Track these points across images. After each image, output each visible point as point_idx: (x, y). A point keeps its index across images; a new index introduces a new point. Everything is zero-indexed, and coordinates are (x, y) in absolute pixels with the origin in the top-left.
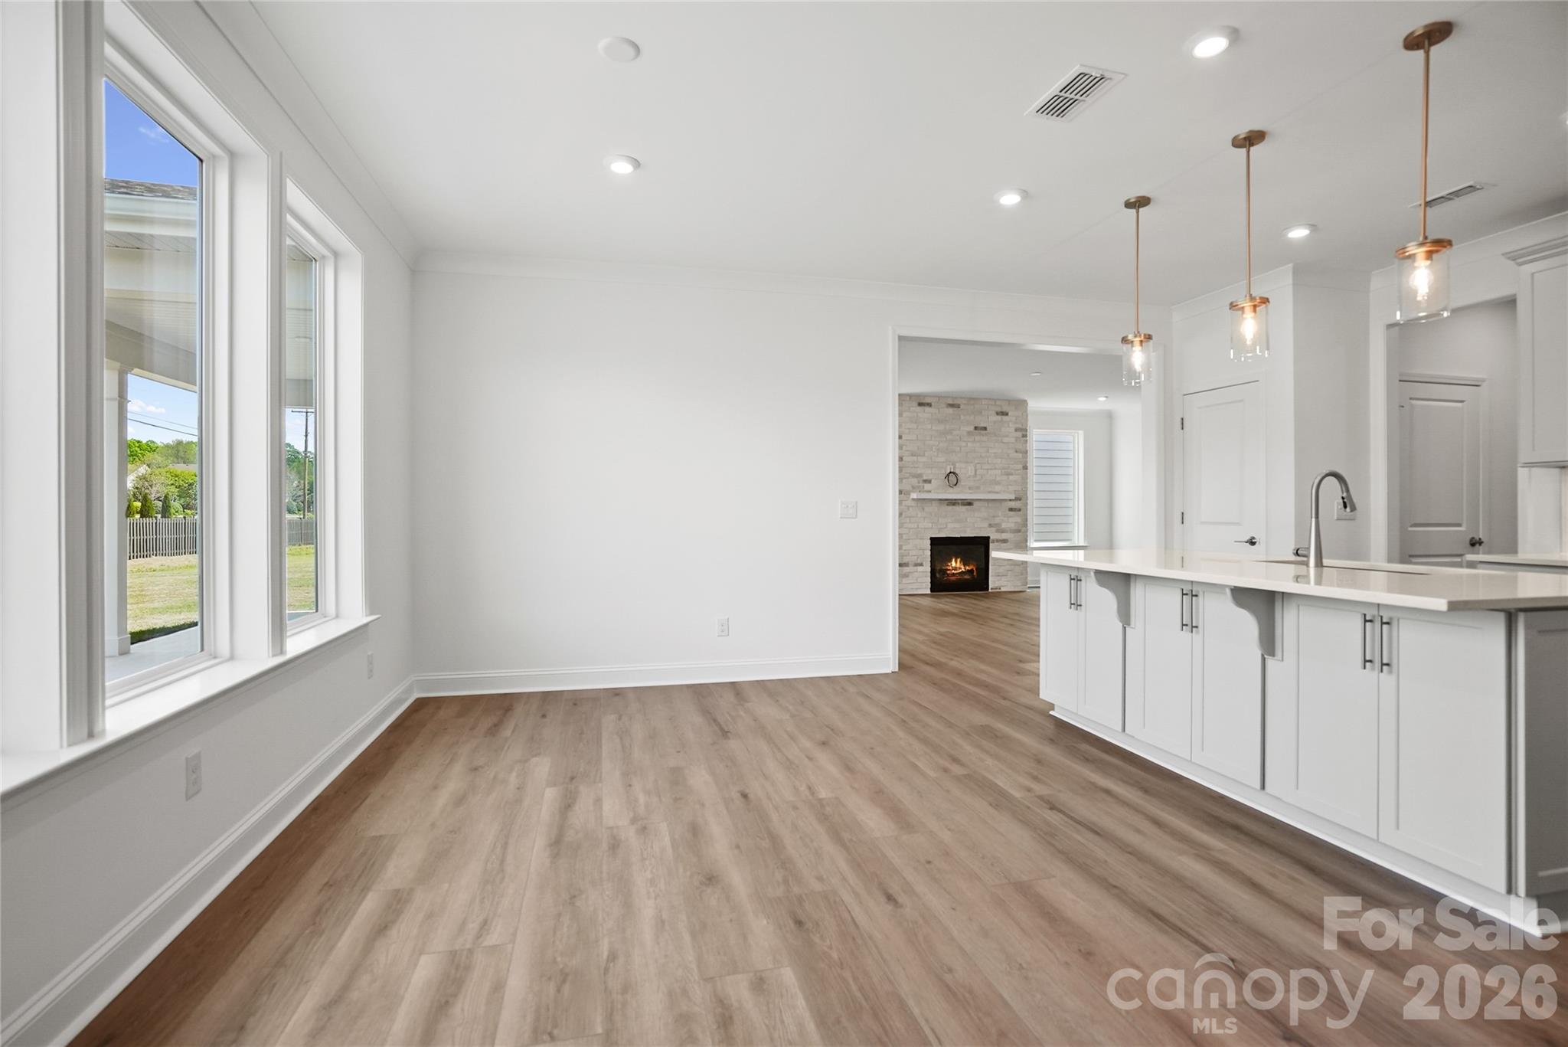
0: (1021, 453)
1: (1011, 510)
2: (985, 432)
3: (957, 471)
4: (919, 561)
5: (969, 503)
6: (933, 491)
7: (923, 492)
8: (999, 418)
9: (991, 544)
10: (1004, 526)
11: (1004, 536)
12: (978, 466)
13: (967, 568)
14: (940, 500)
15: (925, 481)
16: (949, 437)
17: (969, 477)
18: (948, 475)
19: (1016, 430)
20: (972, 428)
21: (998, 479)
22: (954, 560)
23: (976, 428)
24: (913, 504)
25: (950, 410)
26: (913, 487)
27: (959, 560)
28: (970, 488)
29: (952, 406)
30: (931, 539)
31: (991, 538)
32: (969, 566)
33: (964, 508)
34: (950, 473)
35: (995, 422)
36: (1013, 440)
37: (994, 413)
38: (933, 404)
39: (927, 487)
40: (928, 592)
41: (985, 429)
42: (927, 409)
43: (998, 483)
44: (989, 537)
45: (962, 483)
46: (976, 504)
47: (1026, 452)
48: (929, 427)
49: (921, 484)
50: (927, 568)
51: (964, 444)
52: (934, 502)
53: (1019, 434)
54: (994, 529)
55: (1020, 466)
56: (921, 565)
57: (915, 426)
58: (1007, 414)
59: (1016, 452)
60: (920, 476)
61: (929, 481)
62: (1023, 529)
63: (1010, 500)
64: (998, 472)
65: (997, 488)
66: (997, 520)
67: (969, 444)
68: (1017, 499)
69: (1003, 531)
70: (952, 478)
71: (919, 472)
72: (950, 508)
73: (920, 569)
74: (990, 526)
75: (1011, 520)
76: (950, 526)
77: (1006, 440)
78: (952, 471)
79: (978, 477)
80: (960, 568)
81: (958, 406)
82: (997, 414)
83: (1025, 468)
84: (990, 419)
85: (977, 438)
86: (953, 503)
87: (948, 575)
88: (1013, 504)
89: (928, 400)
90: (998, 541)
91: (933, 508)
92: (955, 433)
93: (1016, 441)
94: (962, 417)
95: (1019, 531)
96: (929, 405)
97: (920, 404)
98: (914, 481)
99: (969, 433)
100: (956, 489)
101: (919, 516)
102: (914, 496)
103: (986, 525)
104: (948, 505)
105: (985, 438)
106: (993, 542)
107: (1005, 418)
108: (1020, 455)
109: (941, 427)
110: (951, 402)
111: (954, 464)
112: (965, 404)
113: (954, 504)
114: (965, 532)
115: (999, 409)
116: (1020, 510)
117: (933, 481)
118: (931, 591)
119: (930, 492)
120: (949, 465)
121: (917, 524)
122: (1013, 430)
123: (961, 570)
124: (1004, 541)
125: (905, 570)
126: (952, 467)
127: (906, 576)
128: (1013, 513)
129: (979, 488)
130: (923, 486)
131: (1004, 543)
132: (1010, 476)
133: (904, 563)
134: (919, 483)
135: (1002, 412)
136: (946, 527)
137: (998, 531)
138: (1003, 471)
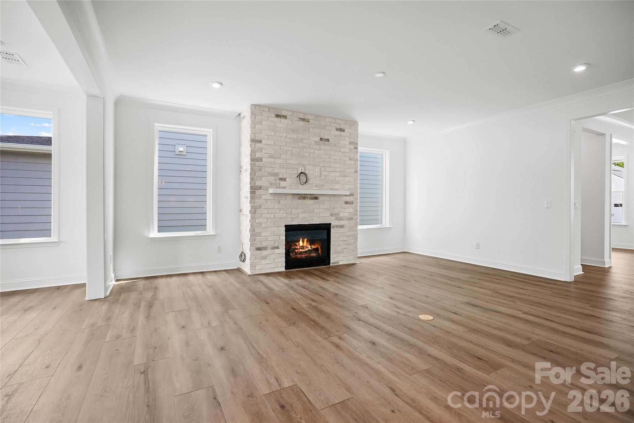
0: (353, 160)
1: (346, 203)
2: (326, 142)
3: (307, 172)
4: (276, 245)
5: (315, 197)
6: (287, 188)
7: (279, 188)
8: (338, 133)
9: (331, 229)
10: (341, 215)
11: (341, 223)
12: (323, 169)
13: (313, 247)
14: (293, 194)
15: (281, 179)
16: (300, 144)
17: (316, 177)
18: (299, 175)
19: (350, 143)
20: (318, 139)
21: (337, 179)
22: (302, 241)
23: (321, 139)
24: (270, 197)
25: (302, 123)
26: (271, 184)
27: (305, 241)
28: (316, 186)
29: (303, 120)
30: (286, 226)
31: (332, 224)
32: (314, 245)
33: (312, 201)
34: (301, 173)
35: (335, 136)
36: (348, 150)
37: (334, 129)
38: (288, 117)
39: (283, 184)
40: (283, 269)
41: (328, 140)
42: (283, 120)
43: (338, 183)
44: (330, 224)
45: (310, 181)
46: (321, 198)
48: (285, 135)
49: (278, 182)
50: (282, 250)
51: (312, 151)
52: (288, 197)
53: (352, 147)
54: (334, 217)
55: (353, 170)
56: (277, 248)
57: (273, 133)
58: (344, 131)
59: (350, 159)
60: (276, 174)
61: (284, 180)
62: (355, 217)
63: (346, 195)
64: (338, 174)
65: (337, 186)
66: (336, 211)
67: (316, 151)
68: (352, 195)
69: (341, 219)
70: (303, 178)
71: (276, 171)
72: (301, 201)
73: (276, 251)
74: (331, 215)
75: (346, 210)
76: (301, 216)
77: (342, 150)
78: (303, 171)
79: (323, 177)
80: (306, 247)
81: (308, 121)
82: (337, 129)
84: (332, 134)
85: (323, 147)
86: (303, 197)
87: (298, 253)
88: (348, 199)
89: (284, 113)
90: (337, 226)
91: (288, 201)
92: (305, 141)
93: (350, 150)
94: (311, 130)
95: (352, 219)
96: (285, 117)
97: (277, 116)
98: (272, 179)
99: (316, 142)
100: (306, 186)
101: (276, 207)
102: (271, 191)
103: (328, 214)
104: (299, 199)
105: (328, 148)
106: (333, 228)
107: (342, 133)
108: (352, 162)
109: (294, 136)
110: (302, 117)
111: (304, 166)
112: (313, 119)
113: (304, 198)
114: (313, 220)
115: (338, 127)
116: (352, 203)
117: (287, 179)
118: (286, 268)
119: (285, 188)
120: (301, 167)
121: (274, 214)
122: (347, 143)
123: (307, 249)
124: (342, 226)
125: (265, 253)
126: (303, 169)
127: (265, 258)
128: (348, 205)
129: (323, 186)
130: (279, 183)
131: (342, 228)
132: (346, 178)
133: (263, 247)
134: (276, 181)
135: (340, 129)
136: (298, 217)
137: (337, 219)
138: (341, 173)
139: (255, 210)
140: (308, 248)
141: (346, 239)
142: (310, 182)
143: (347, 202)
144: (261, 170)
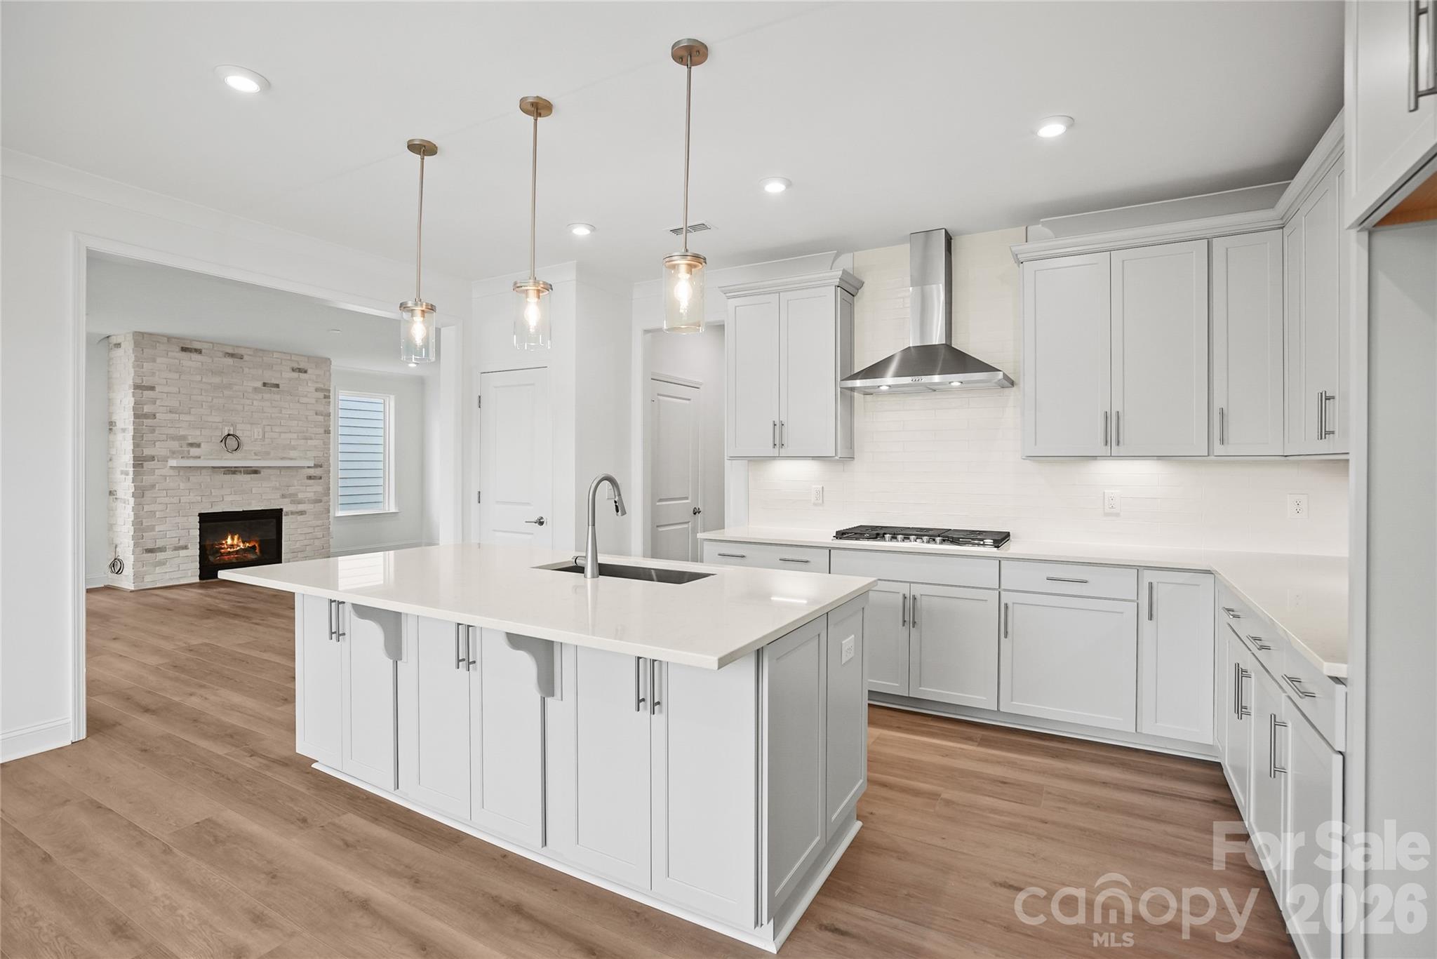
0: (322, 415)
1: (310, 478)
2: (275, 389)
3: (238, 433)
4: (182, 543)
5: (254, 471)
6: (202, 457)
7: (188, 458)
8: (296, 375)
9: (283, 517)
10: (300, 496)
11: (301, 507)
12: (268, 429)
13: (247, 545)
14: (215, 467)
15: (191, 445)
16: (227, 393)
17: (256, 439)
18: (225, 438)
19: (317, 390)
20: (259, 384)
21: (293, 443)
22: (229, 537)
23: (265, 384)
24: (172, 472)
25: (230, 361)
26: (174, 453)
27: (236, 537)
28: (256, 454)
29: (232, 355)
30: (200, 515)
31: (284, 510)
32: (249, 543)
33: (248, 477)
34: (229, 435)
35: (290, 380)
36: (313, 401)
37: (288, 369)
38: (203, 351)
39: (194, 451)
40: (197, 580)
41: (277, 386)
42: (195, 356)
43: (294, 448)
44: (281, 510)
45: (245, 448)
46: (264, 473)
47: (329, 415)
48: (199, 378)
49: (186, 449)
50: (195, 551)
51: (248, 402)
52: (204, 471)
53: (321, 395)
54: (287, 500)
55: (322, 431)
56: (186, 548)
57: (176, 376)
58: (306, 372)
59: (316, 414)
60: (184, 438)
61: (198, 445)
62: (325, 499)
63: (309, 467)
64: (295, 436)
65: (293, 454)
66: (292, 490)
67: (256, 403)
68: (316, 466)
69: (300, 502)
70: (232, 442)
71: (182, 433)
72: (228, 477)
73: (183, 553)
74: (283, 496)
75: (309, 489)
76: (228, 499)
77: (304, 400)
78: (232, 433)
79: (267, 441)
80: (238, 546)
81: (241, 358)
82: (293, 370)
83: (328, 432)
84: (284, 376)
85: (267, 396)
86: (233, 471)
87: (222, 554)
88: (312, 472)
89: (197, 345)
90: (292, 513)
91: (203, 478)
92: (236, 388)
93: (317, 401)
94: (246, 370)
95: (320, 501)
96: (199, 351)
97: (184, 349)
98: (175, 445)
99: (255, 389)
100: (237, 454)
101: (181, 488)
102: (173, 463)
103: (277, 496)
104: (225, 474)
105: (277, 397)
106: (287, 514)
107: (303, 376)
108: (321, 418)
109: (217, 380)
110: (230, 351)
111: (234, 425)
112: (250, 355)
113: (234, 473)
114: (250, 504)
115: (296, 366)
116: (321, 478)
117: (202, 445)
118: (201, 577)
119: (200, 457)
120: (226, 426)
121: (178, 498)
122: (312, 389)
123: (238, 548)
124: (302, 513)
125: (160, 556)
126: (232, 429)
127: (162, 563)
128: (313, 481)
129: (268, 453)
130: (189, 451)
131: (302, 514)
132: (309, 441)
133: (159, 548)
134: (181, 447)
135: (299, 369)
136: (223, 500)
137: (293, 502)
138: (300, 434)
139: (143, 493)
140: (240, 546)
141: (310, 530)
142: (244, 448)
143: (310, 477)
144: (153, 431)
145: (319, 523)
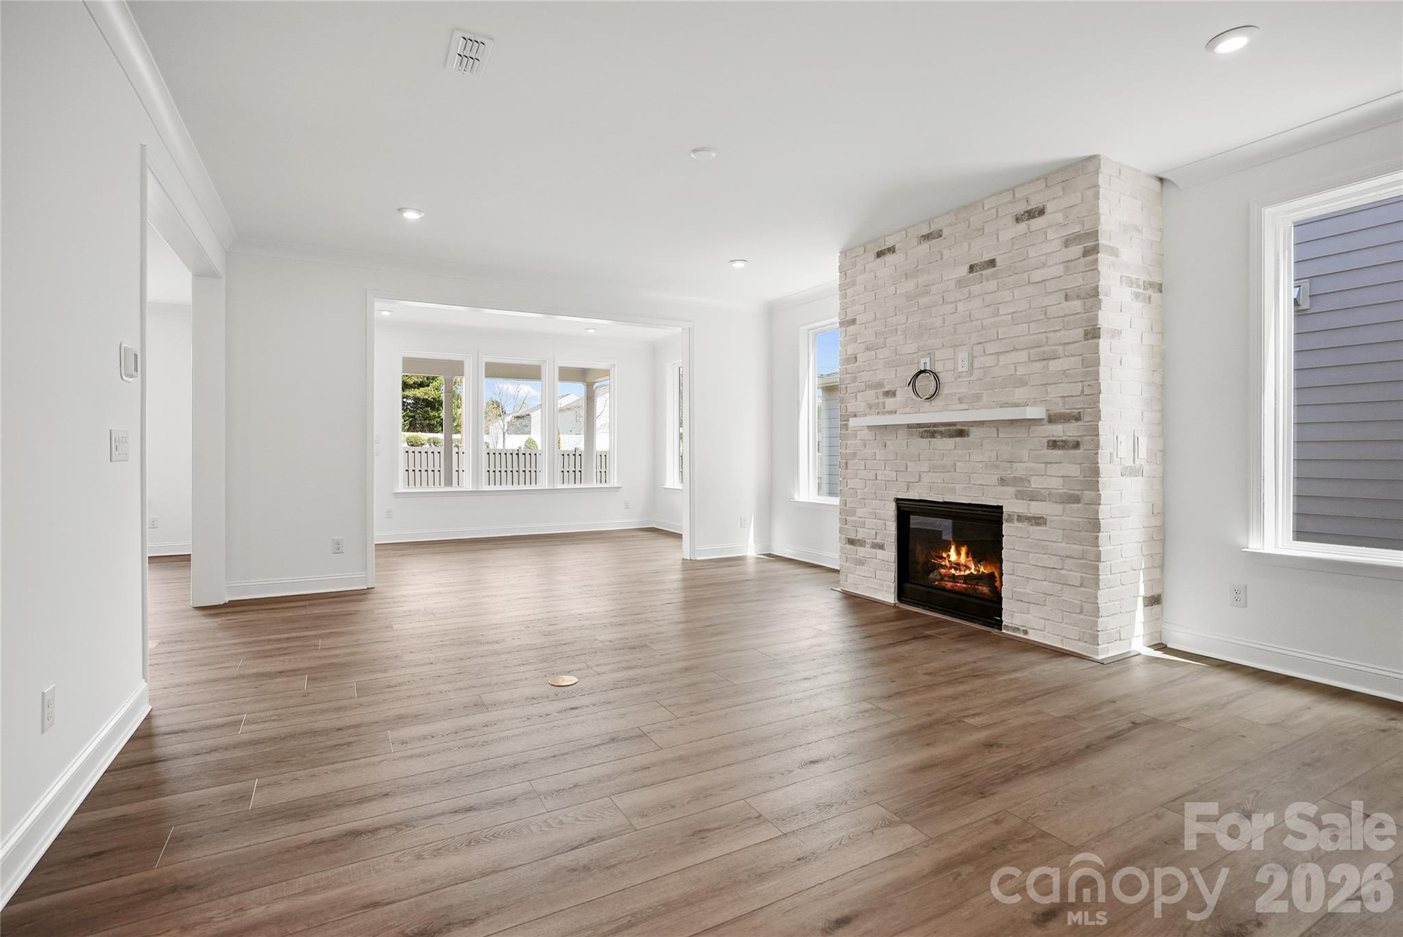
0: (1078, 297)
1: (1054, 444)
3: (940, 367)
4: (877, 539)
5: (959, 431)
6: (899, 412)
7: (883, 413)
8: (1024, 227)
9: (1004, 524)
10: (1036, 483)
11: (1036, 508)
13: (982, 569)
14: (909, 426)
15: (885, 394)
16: (924, 300)
17: (960, 376)
19: (1067, 244)
20: (965, 271)
21: (1021, 371)
22: (953, 548)
23: (973, 268)
25: (927, 247)
27: (963, 551)
28: (961, 400)
29: (931, 236)
30: (897, 500)
31: (1004, 510)
33: (950, 442)
34: (925, 371)
35: (1011, 241)
36: (1058, 270)
37: (1010, 220)
38: (900, 246)
39: (890, 401)
41: (992, 263)
42: (891, 258)
43: (1022, 382)
44: (1001, 508)
45: (945, 390)
46: (975, 433)
47: (1095, 293)
48: (893, 290)
49: (883, 400)
50: (891, 555)
51: (950, 308)
54: (1011, 490)
55: (1080, 333)
56: (881, 547)
57: (872, 296)
58: (1041, 212)
59: (1067, 298)
60: (880, 385)
61: (891, 394)
62: (1087, 495)
63: (1052, 421)
64: (1023, 356)
65: (1020, 394)
66: (1020, 470)
67: (961, 306)
69: (1033, 497)
70: (926, 383)
71: (879, 377)
72: (925, 442)
73: (880, 554)
74: (1003, 481)
75: (1052, 470)
76: (927, 479)
77: (1042, 275)
78: (928, 367)
79: (977, 374)
80: (968, 568)
81: (939, 234)
82: (1018, 220)
83: (1093, 333)
84: (1004, 238)
85: (975, 289)
86: (931, 431)
88: (1058, 431)
89: (891, 242)
90: (1021, 518)
91: (898, 443)
92: (934, 289)
93: (1067, 269)
94: (947, 254)
95: (1077, 499)
96: (892, 250)
97: (879, 254)
98: (871, 395)
99: (959, 282)
100: (937, 402)
101: (878, 457)
103: (994, 479)
104: (922, 437)
105: (992, 285)
106: (1010, 520)
107: (1034, 223)
108: (1076, 305)
109: (910, 285)
110: (927, 231)
111: (930, 355)
112: (950, 225)
113: (933, 435)
115: (1022, 208)
116: (1077, 445)
117: (897, 391)
119: (896, 412)
120: (923, 357)
121: (875, 472)
122: (1056, 245)
124: (1038, 521)
125: (861, 552)
126: (928, 360)
127: (861, 563)
128: (1060, 452)
129: (978, 397)
130: (884, 403)
131: (1038, 524)
132: (1051, 362)
133: (859, 540)
134: (878, 399)
135: (1029, 212)
136: (920, 480)
137: (1020, 495)
138: (1031, 351)
139: (846, 463)
141: (1052, 562)
142: (945, 393)
143: (1055, 442)
144: (854, 380)
145: (1076, 549)
